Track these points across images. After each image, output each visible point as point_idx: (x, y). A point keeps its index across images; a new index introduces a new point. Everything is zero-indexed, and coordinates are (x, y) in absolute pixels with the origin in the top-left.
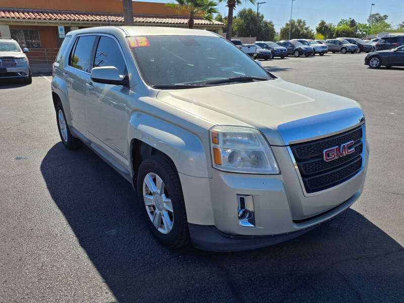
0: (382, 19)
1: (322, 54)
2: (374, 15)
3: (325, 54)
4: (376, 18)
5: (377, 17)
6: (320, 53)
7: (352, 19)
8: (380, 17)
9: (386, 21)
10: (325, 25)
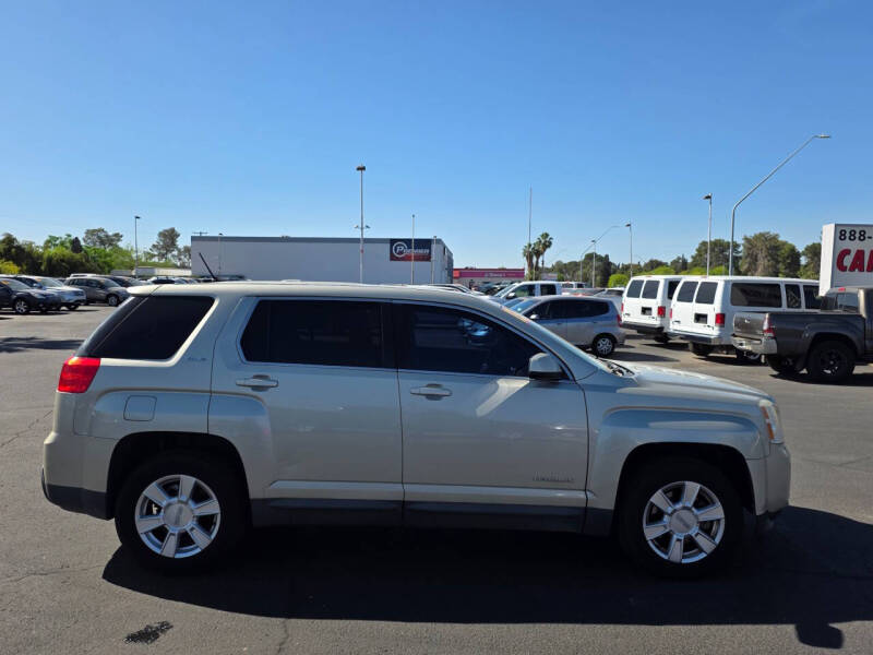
0: (112, 240)
1: (72, 307)
2: (94, 231)
3: (80, 308)
4: (99, 237)
5: (102, 235)
6: (67, 305)
7: (73, 237)
8: (107, 236)
9: (121, 244)
10: (15, 244)
